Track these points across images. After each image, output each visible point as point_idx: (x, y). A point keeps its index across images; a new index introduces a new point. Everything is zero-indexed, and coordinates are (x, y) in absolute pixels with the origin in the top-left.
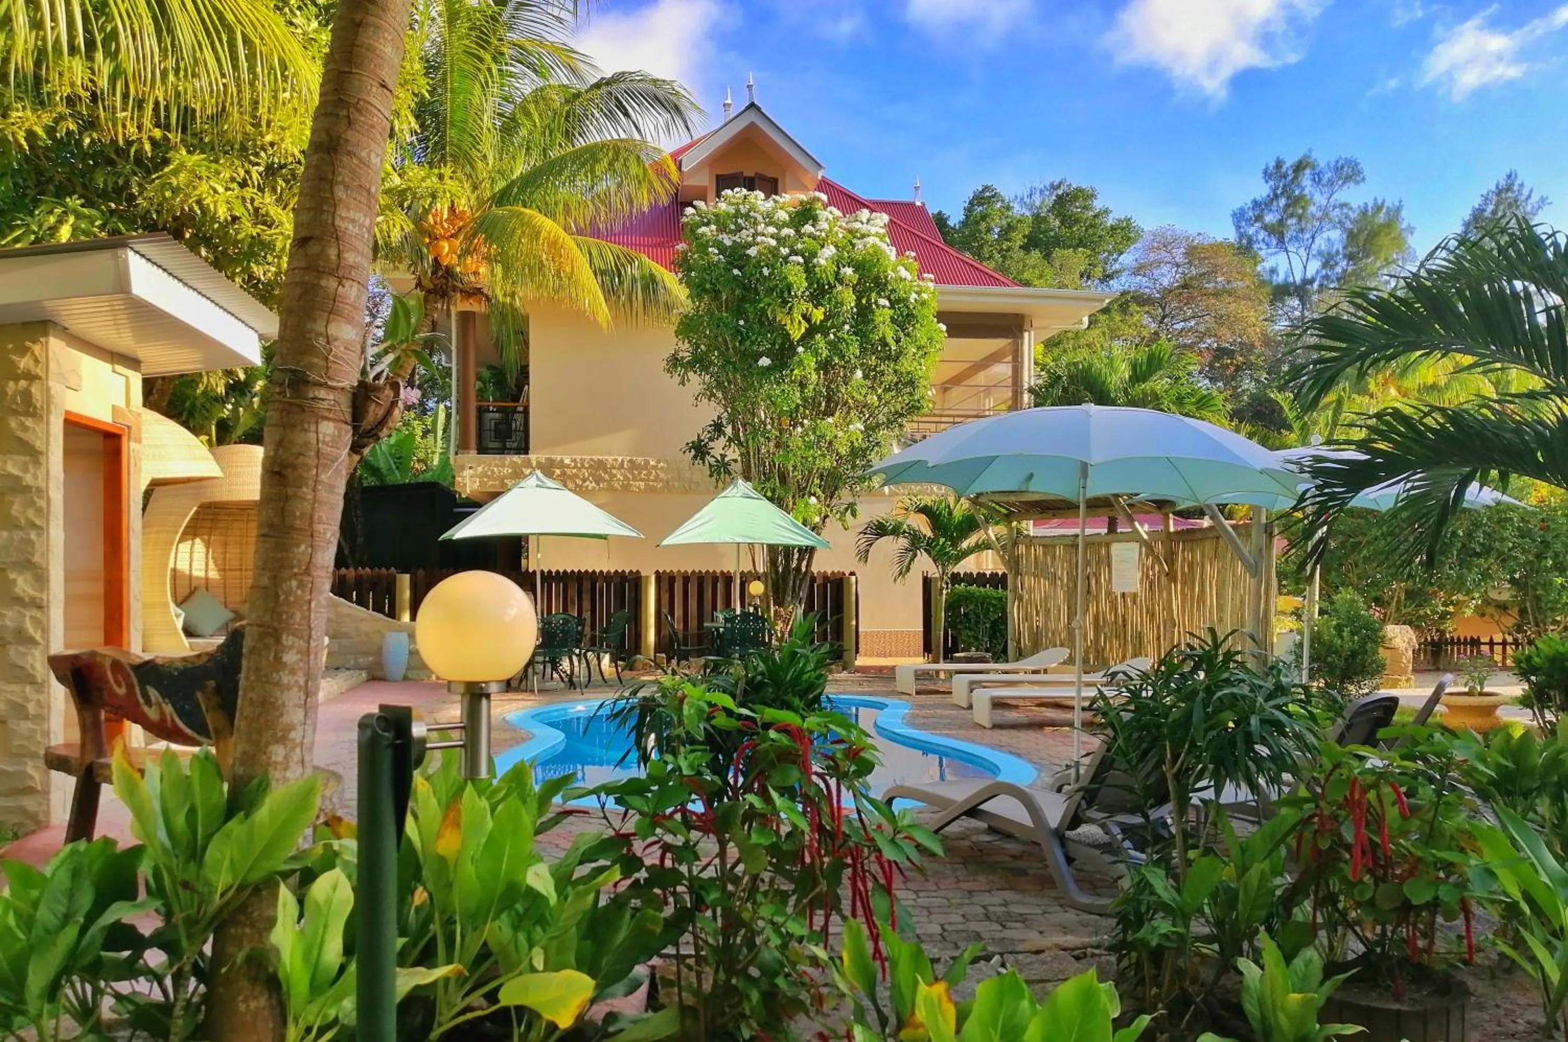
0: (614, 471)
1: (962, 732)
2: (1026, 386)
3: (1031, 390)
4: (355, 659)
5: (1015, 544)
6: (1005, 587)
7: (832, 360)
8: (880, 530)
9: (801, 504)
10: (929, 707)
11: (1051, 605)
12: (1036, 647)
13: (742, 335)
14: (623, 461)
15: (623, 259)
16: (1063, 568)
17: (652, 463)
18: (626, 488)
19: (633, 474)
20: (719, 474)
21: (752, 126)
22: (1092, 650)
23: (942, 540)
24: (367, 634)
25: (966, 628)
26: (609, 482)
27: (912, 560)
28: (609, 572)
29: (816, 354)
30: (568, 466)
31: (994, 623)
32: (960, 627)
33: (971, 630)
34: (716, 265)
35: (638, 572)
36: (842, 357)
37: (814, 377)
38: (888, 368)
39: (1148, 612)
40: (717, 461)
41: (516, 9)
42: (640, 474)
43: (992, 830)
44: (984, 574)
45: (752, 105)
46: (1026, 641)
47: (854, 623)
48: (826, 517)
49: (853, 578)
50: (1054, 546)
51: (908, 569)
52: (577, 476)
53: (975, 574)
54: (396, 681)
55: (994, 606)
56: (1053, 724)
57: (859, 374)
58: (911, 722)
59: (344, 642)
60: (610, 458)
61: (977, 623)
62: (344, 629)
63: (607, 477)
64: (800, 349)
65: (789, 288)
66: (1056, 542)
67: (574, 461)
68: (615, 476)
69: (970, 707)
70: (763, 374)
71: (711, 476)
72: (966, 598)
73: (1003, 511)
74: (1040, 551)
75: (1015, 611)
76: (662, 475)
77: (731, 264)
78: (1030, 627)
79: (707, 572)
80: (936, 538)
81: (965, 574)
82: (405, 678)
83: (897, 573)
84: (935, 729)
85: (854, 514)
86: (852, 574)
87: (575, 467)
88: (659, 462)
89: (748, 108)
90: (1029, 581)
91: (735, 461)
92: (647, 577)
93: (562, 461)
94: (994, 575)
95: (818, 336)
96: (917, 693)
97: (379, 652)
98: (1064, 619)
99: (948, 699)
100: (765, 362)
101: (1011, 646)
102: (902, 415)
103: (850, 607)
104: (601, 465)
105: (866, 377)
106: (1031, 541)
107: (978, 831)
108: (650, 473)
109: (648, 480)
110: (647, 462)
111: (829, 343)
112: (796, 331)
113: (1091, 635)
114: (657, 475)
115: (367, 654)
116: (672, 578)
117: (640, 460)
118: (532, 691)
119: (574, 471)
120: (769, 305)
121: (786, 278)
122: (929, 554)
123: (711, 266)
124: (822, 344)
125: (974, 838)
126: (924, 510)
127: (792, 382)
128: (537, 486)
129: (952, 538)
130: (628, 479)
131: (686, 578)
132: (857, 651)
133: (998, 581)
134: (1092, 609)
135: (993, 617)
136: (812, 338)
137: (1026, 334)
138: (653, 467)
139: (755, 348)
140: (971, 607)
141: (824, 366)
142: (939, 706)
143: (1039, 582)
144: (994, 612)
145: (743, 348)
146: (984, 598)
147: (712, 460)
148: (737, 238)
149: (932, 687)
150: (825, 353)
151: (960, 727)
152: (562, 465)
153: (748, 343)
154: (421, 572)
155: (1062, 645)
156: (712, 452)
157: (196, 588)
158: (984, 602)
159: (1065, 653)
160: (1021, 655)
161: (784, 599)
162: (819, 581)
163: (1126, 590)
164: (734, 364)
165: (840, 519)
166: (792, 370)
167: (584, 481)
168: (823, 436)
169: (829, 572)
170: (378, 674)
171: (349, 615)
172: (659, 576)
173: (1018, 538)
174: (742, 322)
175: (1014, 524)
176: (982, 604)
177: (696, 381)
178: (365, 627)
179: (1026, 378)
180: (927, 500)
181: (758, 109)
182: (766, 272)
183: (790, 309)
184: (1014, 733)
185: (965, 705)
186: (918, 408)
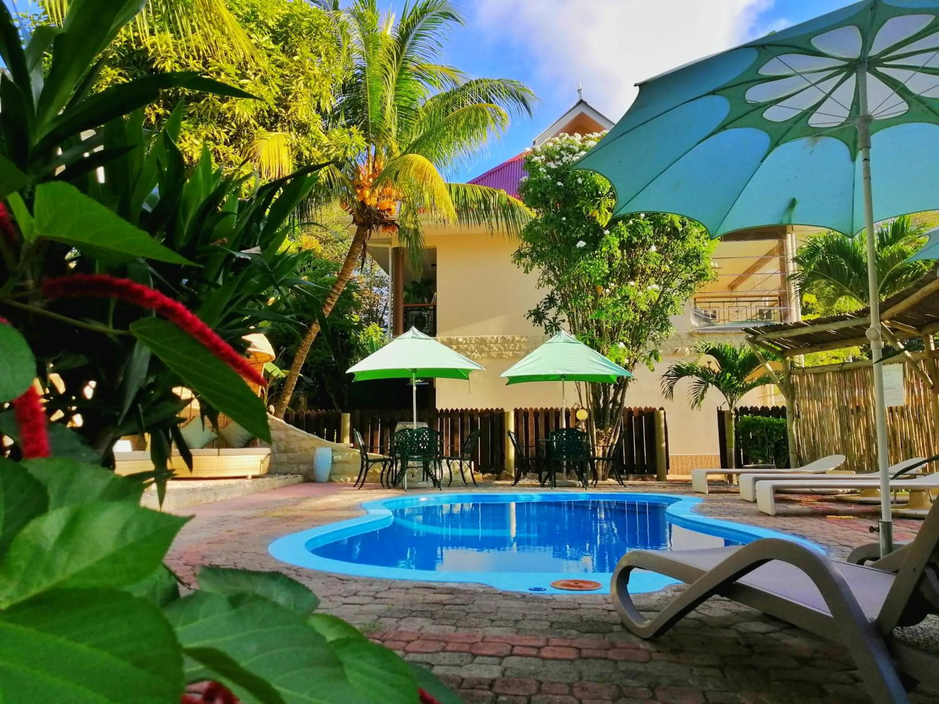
0: (491, 345)
1: (746, 518)
2: (790, 257)
3: (795, 260)
4: (298, 467)
5: (790, 374)
6: (785, 417)
7: (632, 240)
8: (680, 372)
9: (613, 350)
10: (718, 501)
11: (825, 423)
12: (814, 457)
13: (564, 227)
14: (497, 338)
15: (488, 193)
16: (833, 391)
17: (517, 339)
18: (500, 356)
19: (504, 347)
20: (551, 331)
21: (582, 115)
22: (866, 458)
23: (728, 375)
24: (306, 450)
25: (754, 448)
26: (488, 352)
27: (705, 390)
28: (482, 410)
29: (619, 235)
30: (461, 343)
31: (778, 444)
32: (749, 447)
33: (758, 449)
34: (546, 181)
35: (502, 409)
36: (639, 237)
37: (618, 254)
38: (677, 245)
39: (916, 421)
40: (550, 322)
41: (414, 39)
42: (509, 346)
43: (768, 618)
44: (767, 408)
45: (581, 102)
46: (804, 451)
47: (664, 445)
48: (636, 361)
49: (662, 412)
50: (824, 374)
51: (702, 397)
52: (468, 350)
53: (759, 407)
54: (322, 483)
55: (776, 430)
56: (837, 513)
57: (654, 248)
58: (699, 511)
59: (291, 455)
60: (489, 337)
61: (763, 444)
62: (291, 446)
63: (487, 349)
64: (607, 232)
65: (597, 188)
66: (826, 369)
67: (465, 339)
68: (492, 348)
69: (755, 501)
70: (580, 253)
71: (546, 333)
72: (753, 425)
73: (779, 349)
74: (812, 379)
75: (793, 429)
76: (524, 347)
77: (556, 180)
78: (808, 442)
79: (552, 408)
80: (723, 374)
81: (752, 408)
82: (330, 481)
83: (693, 401)
84: (720, 515)
85: (656, 358)
86: (662, 409)
87: (466, 343)
88: (522, 337)
89: (578, 104)
90: (805, 404)
91: (564, 321)
92: (508, 413)
93: (457, 339)
94: (775, 409)
95: (620, 223)
96: (709, 493)
97: (311, 463)
98: (838, 434)
99: (737, 497)
100: (581, 244)
101: (792, 457)
102: (691, 281)
103: (660, 433)
104: (483, 341)
105: (659, 252)
106: (803, 371)
107: (748, 617)
108: (515, 346)
109: (514, 350)
110: (514, 338)
111: (629, 227)
112: (603, 220)
113: (864, 446)
114: (520, 347)
115: (304, 463)
116: (526, 413)
117: (509, 337)
118: (403, 488)
119: (465, 346)
120: (583, 205)
121: (594, 182)
122: (718, 386)
123: (540, 182)
124: (624, 228)
125: (743, 626)
126: (713, 352)
127: (601, 258)
128: (412, 337)
129: (737, 374)
130: (501, 350)
131: (536, 413)
132: (668, 467)
133: (778, 412)
134: (863, 423)
135: (776, 439)
136: (616, 224)
137: (789, 236)
138: (519, 341)
139: (574, 236)
140: (758, 432)
141: (626, 245)
142: (727, 500)
143: (813, 404)
144: (777, 435)
145: (565, 236)
146: (768, 425)
147: (547, 323)
148: (560, 163)
149: (725, 489)
150: (626, 235)
151: (745, 515)
152: (457, 342)
153: (568, 233)
154: (357, 412)
155: (837, 453)
156: (547, 317)
157: (194, 417)
158: (769, 426)
159: (841, 459)
160: (801, 463)
161: (604, 423)
162: (636, 414)
163: (893, 405)
164: (559, 249)
165: (647, 364)
166: (601, 248)
167: (472, 352)
168: (627, 297)
169: (643, 408)
170: (312, 478)
171: (295, 436)
172: (517, 412)
173: (792, 370)
174: (564, 219)
175: (788, 358)
176: (766, 429)
177: (537, 271)
178: (305, 444)
179: (790, 251)
180: (713, 344)
181: (585, 103)
182: (580, 181)
183: (599, 204)
184: (797, 519)
185: (751, 499)
186: (704, 275)
